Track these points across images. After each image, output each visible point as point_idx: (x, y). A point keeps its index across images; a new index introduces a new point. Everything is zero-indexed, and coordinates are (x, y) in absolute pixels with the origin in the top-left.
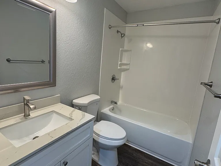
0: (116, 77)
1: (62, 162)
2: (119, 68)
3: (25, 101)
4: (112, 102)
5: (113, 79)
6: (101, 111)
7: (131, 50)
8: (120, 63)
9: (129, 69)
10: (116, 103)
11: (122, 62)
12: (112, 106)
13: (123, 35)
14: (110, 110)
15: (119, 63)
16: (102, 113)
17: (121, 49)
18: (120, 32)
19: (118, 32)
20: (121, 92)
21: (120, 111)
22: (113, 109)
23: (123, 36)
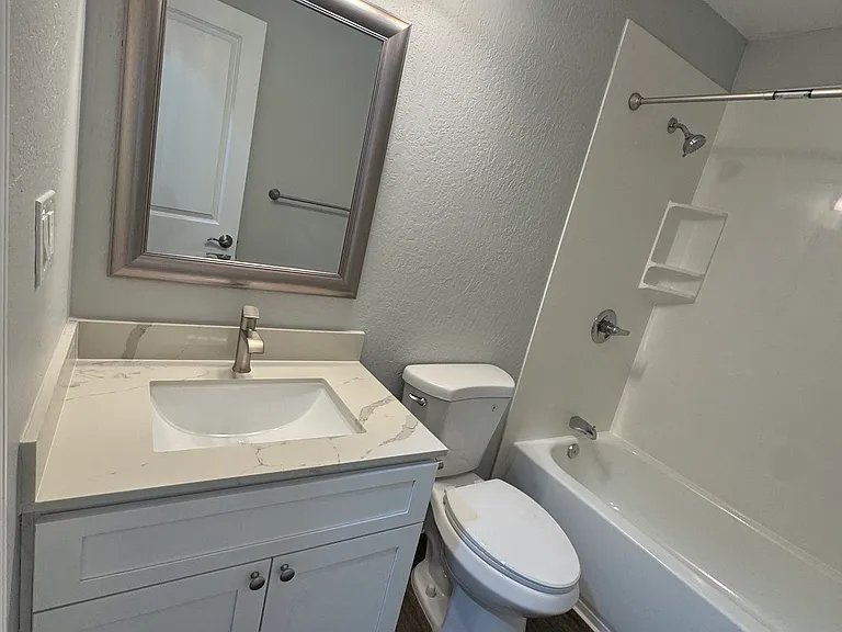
0: (621, 324)
1: (277, 563)
2: (642, 285)
3: (245, 321)
4: (575, 422)
5: (604, 327)
6: (516, 443)
7: (725, 217)
8: (654, 264)
9: (692, 301)
10: (591, 432)
11: (668, 263)
12: (569, 439)
13: (693, 144)
14: (554, 452)
15: (650, 264)
16: (517, 450)
17: (671, 204)
18: (681, 127)
19: (673, 125)
20: (629, 393)
21: (604, 472)
22: (572, 452)
23: (695, 147)
